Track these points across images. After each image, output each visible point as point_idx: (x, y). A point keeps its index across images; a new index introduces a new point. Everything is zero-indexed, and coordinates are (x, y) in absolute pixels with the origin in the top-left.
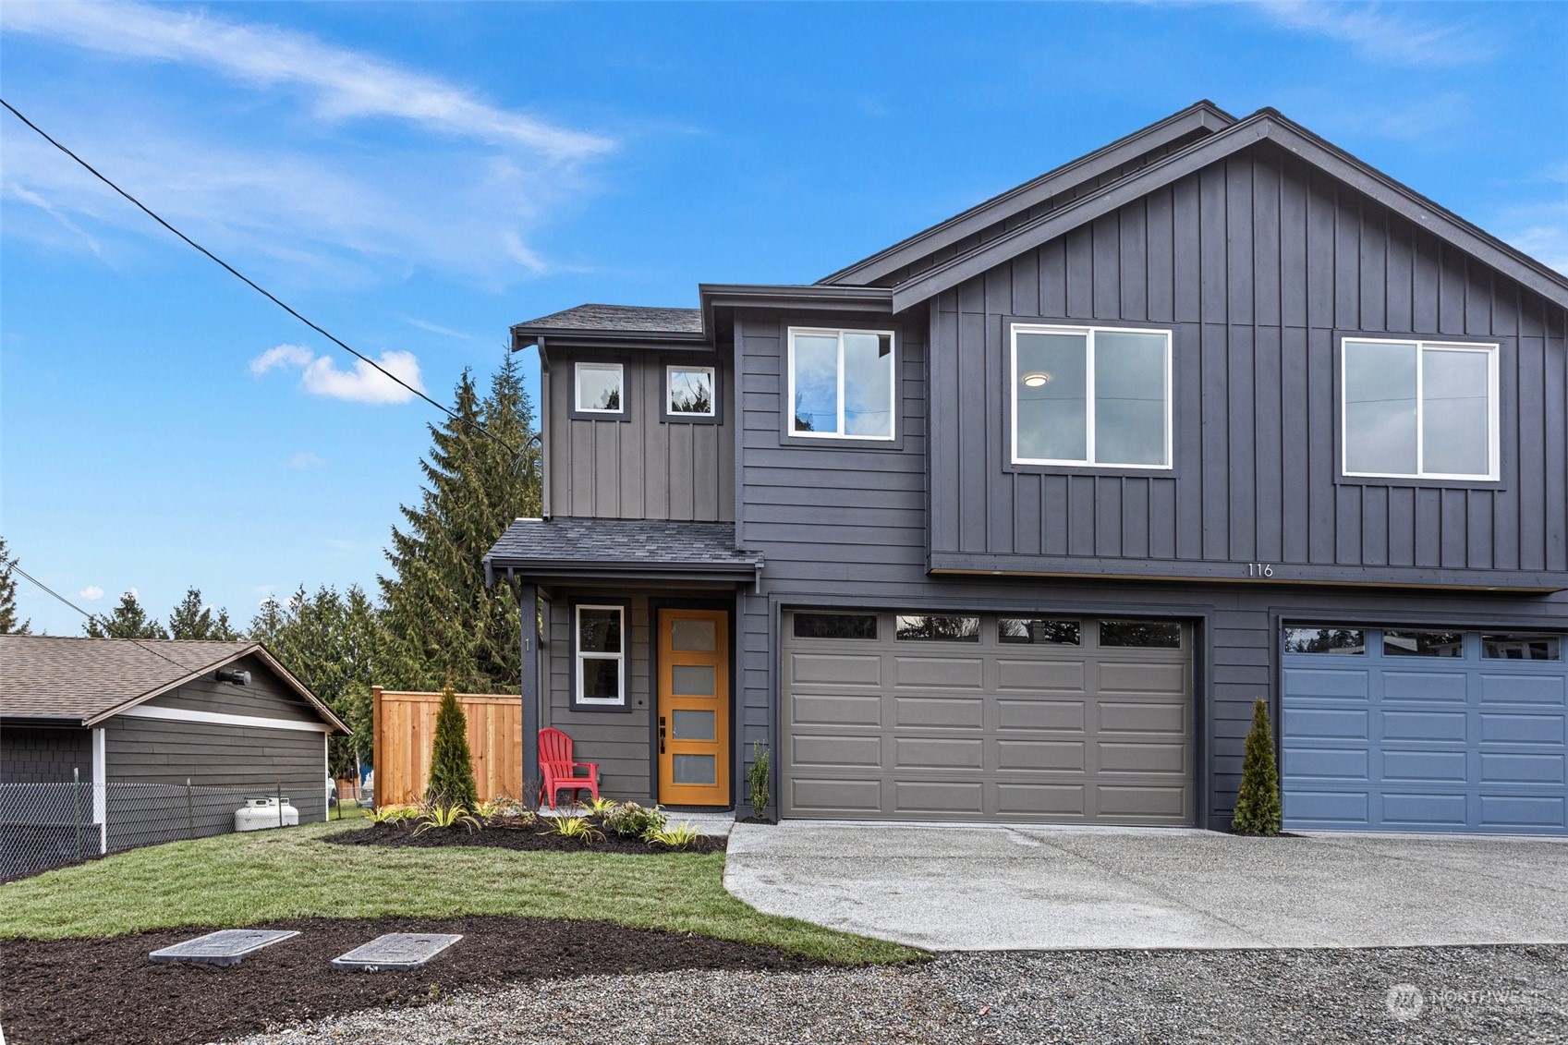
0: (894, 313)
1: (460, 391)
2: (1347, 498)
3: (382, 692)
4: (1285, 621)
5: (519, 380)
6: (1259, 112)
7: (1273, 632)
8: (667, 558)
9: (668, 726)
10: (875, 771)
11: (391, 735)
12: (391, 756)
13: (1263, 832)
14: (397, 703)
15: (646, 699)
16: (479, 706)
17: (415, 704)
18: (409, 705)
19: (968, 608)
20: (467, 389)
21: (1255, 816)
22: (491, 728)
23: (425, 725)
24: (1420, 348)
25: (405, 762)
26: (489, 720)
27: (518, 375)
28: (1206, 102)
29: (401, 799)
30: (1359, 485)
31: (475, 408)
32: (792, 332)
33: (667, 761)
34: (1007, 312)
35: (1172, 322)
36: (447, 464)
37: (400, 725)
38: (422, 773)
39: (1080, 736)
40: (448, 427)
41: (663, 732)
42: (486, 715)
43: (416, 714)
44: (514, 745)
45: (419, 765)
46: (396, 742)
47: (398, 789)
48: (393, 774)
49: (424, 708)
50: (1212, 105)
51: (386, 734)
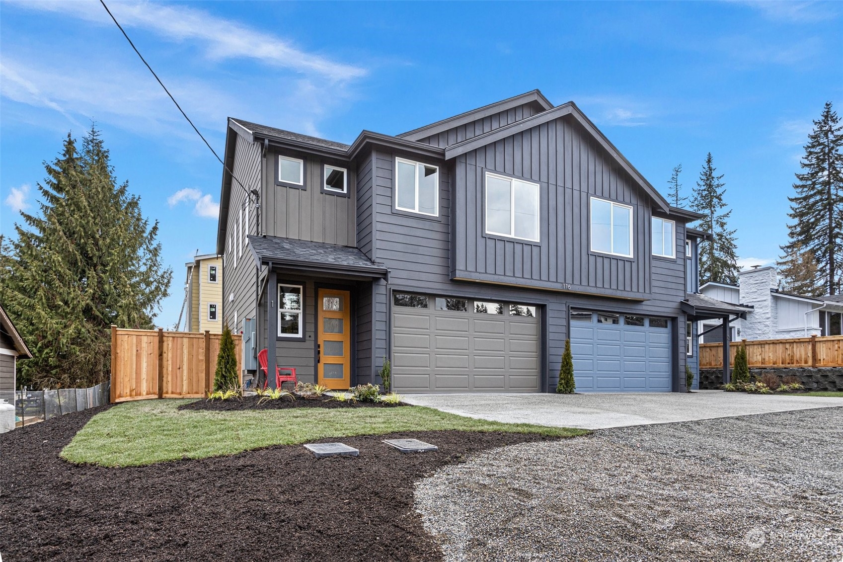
0: (446, 159)
1: (66, 143)
2: (592, 259)
3: (117, 329)
4: (572, 308)
5: (101, 142)
6: (569, 102)
7: (567, 312)
8: (345, 263)
9: (322, 349)
10: (426, 370)
11: (122, 355)
12: (122, 368)
13: (570, 393)
14: (127, 336)
15: (313, 335)
16: (179, 338)
17: (139, 337)
18: (134, 337)
19: (477, 297)
20: (70, 143)
21: (567, 387)
22: (186, 351)
23: (144, 349)
24: (612, 205)
25: (131, 372)
26: (185, 346)
27: (100, 138)
28: (537, 90)
29: (128, 394)
30: (597, 256)
31: (75, 156)
32: (398, 160)
33: (321, 366)
34: (484, 167)
35: (539, 181)
36: (58, 188)
37: (128, 349)
38: (142, 378)
39: (503, 354)
40: (56, 164)
41: (319, 352)
42: (182, 343)
43: (139, 343)
44: (199, 361)
45: (140, 374)
46: (126, 359)
47: (126, 388)
48: (123, 379)
49: (145, 339)
50: (539, 92)
51: (119, 354)
